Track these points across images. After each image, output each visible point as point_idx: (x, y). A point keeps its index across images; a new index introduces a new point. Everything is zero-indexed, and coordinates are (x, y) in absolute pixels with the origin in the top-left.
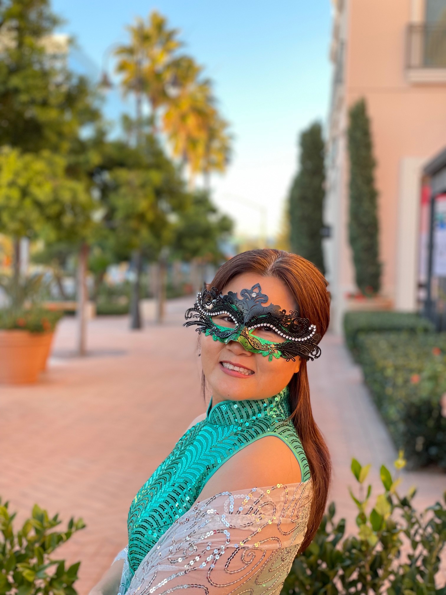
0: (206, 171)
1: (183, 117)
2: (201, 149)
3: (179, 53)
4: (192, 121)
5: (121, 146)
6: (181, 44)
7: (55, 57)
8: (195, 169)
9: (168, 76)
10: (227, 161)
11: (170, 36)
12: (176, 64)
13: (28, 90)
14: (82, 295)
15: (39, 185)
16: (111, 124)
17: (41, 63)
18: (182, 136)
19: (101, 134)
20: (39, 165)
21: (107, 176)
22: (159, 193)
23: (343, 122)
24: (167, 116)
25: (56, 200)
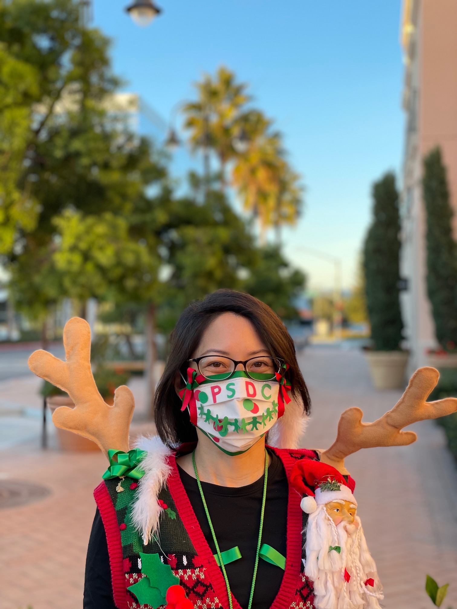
0: (277, 224)
1: (253, 171)
2: (272, 202)
3: (247, 107)
4: (262, 174)
5: (188, 204)
6: (250, 98)
7: (115, 119)
8: (266, 223)
9: (236, 131)
10: (298, 214)
11: (238, 91)
12: (245, 119)
13: (89, 153)
14: (150, 355)
15: (101, 249)
16: (178, 182)
17: (102, 126)
18: (252, 190)
19: (167, 193)
20: (101, 229)
21: (174, 235)
22: (227, 250)
23: (418, 172)
24: (237, 170)
25: (119, 263)
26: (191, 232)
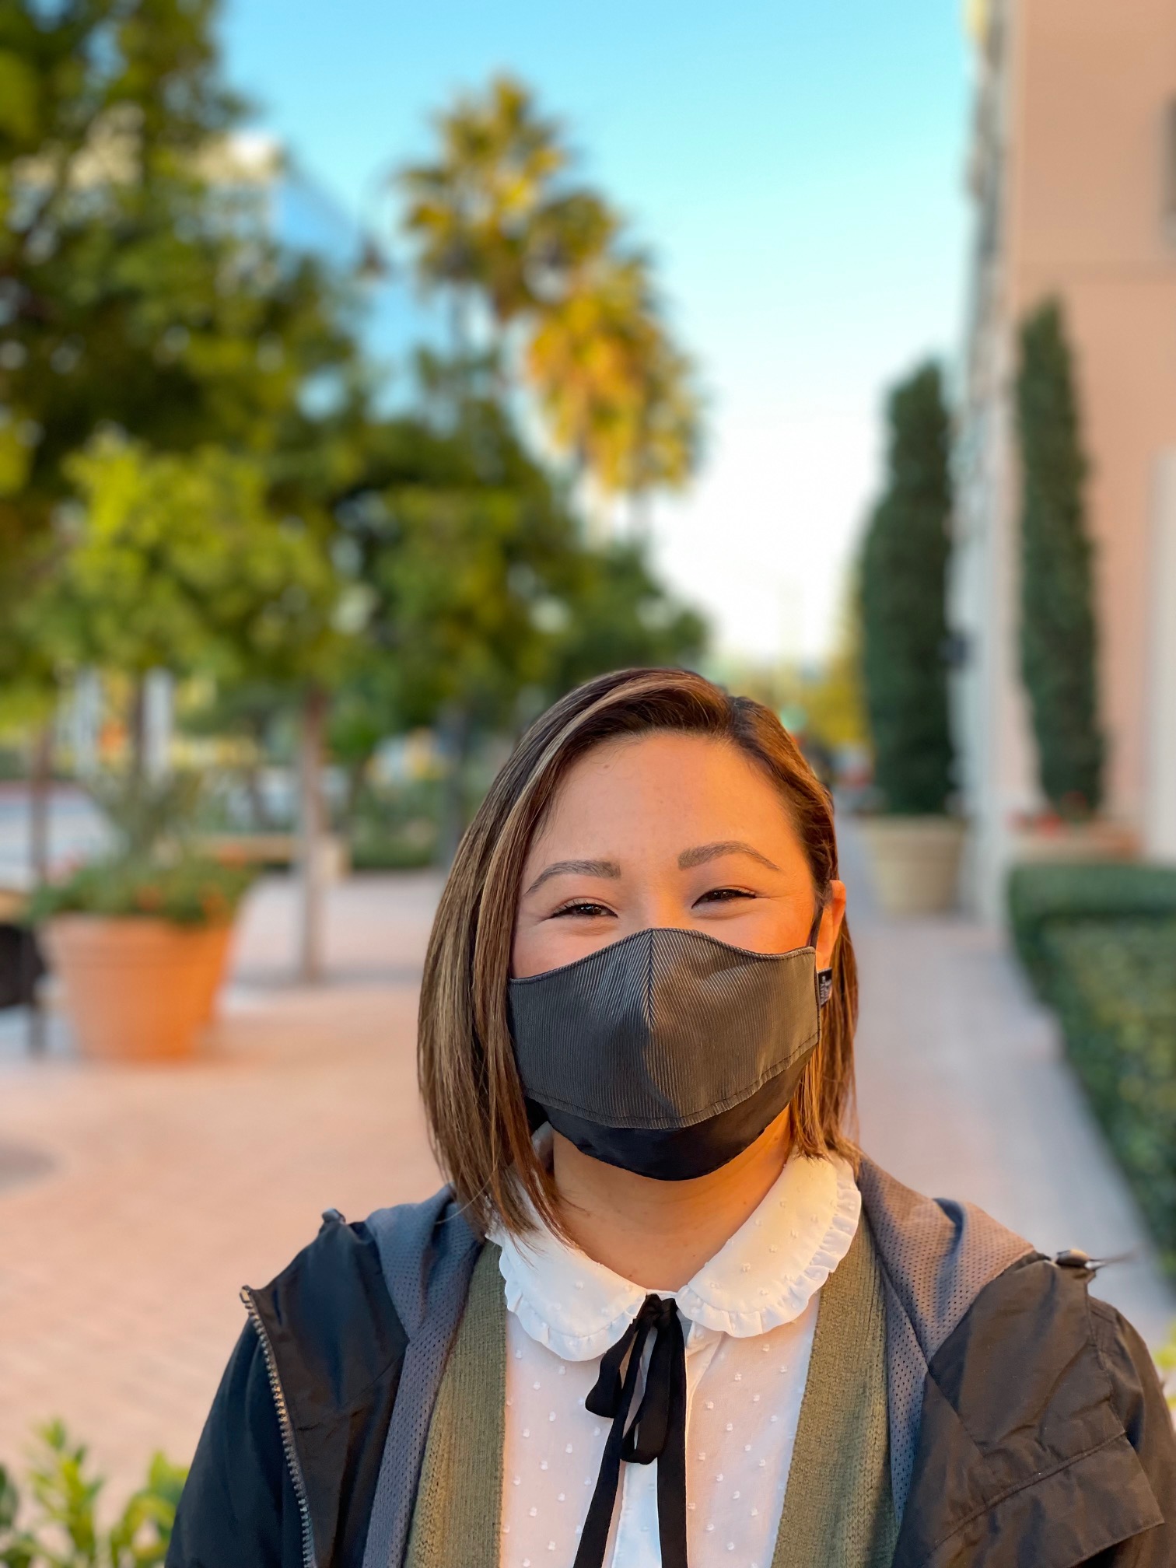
0: (636, 488)
4: (601, 360)
5: (411, 431)
7: (234, 203)
8: (610, 484)
9: (538, 244)
10: (689, 462)
11: (541, 138)
12: (558, 213)
13: (165, 292)
14: (310, 819)
15: (195, 541)
17: (196, 220)
19: (357, 401)
20: (194, 489)
21: (375, 511)
22: (512, 552)
23: (1003, 359)
24: (536, 349)
26: (418, 504)
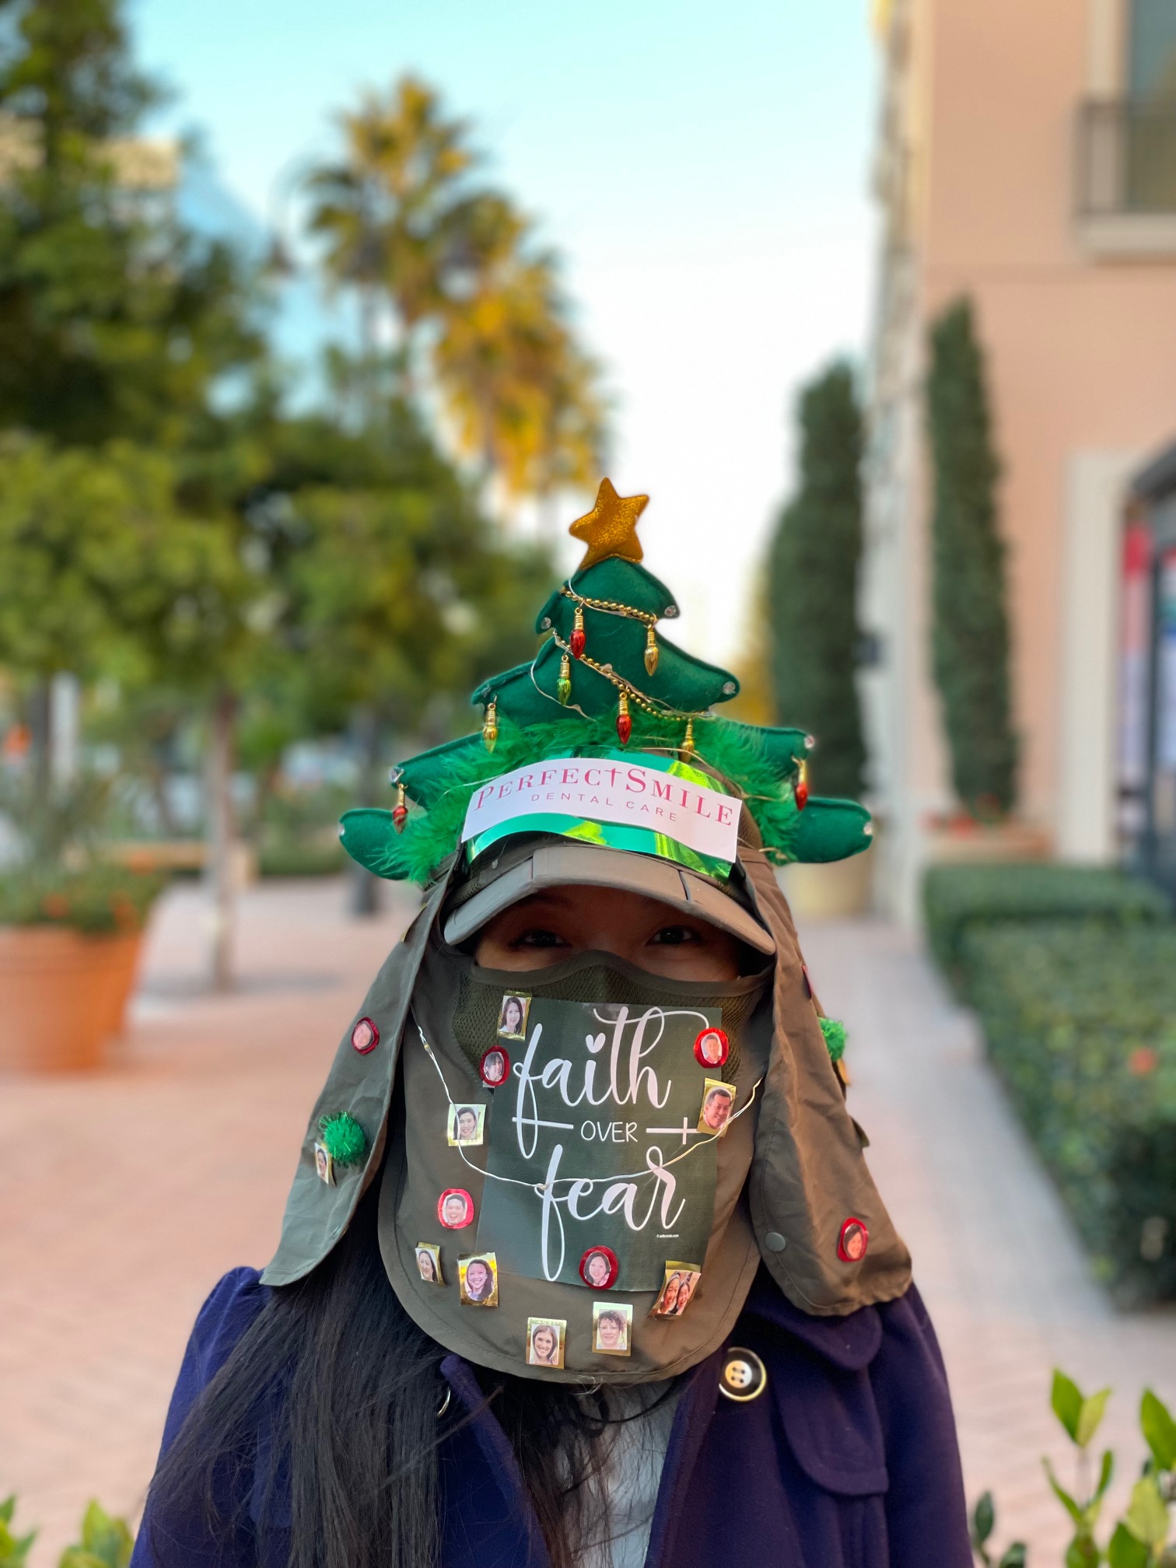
0: (544, 490)
2: (533, 432)
3: (473, 181)
4: (507, 362)
5: (321, 429)
6: (477, 159)
7: (142, 192)
8: (519, 486)
10: (599, 465)
11: (447, 139)
12: (462, 216)
13: (73, 276)
14: (218, 824)
15: (103, 538)
16: (295, 372)
17: (105, 205)
19: (267, 401)
20: (105, 482)
21: (283, 510)
22: (424, 553)
23: (913, 361)
24: (444, 346)
25: (150, 577)
26: (329, 505)
